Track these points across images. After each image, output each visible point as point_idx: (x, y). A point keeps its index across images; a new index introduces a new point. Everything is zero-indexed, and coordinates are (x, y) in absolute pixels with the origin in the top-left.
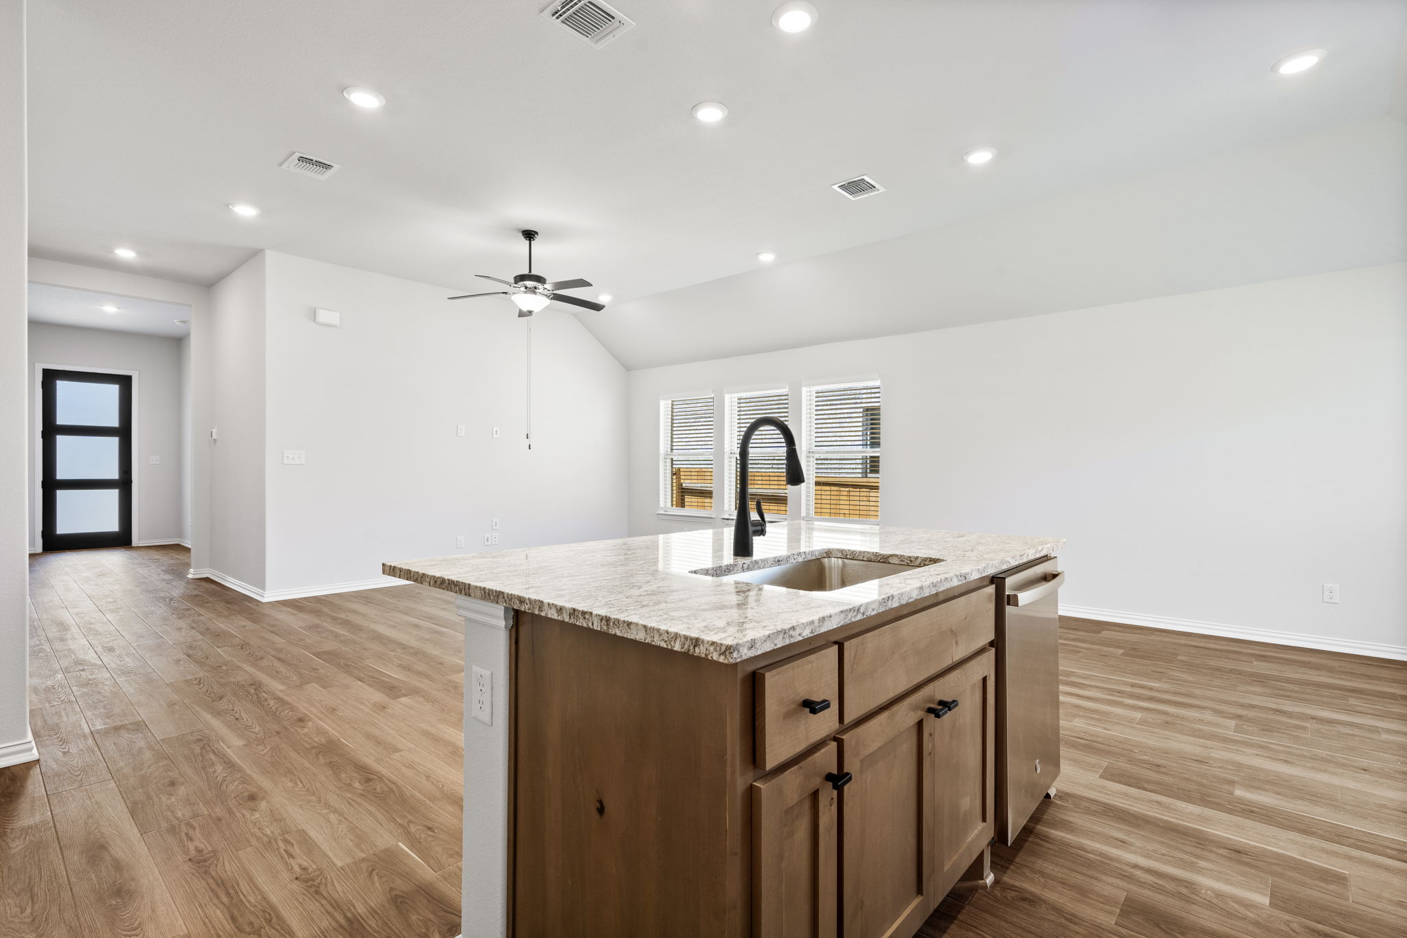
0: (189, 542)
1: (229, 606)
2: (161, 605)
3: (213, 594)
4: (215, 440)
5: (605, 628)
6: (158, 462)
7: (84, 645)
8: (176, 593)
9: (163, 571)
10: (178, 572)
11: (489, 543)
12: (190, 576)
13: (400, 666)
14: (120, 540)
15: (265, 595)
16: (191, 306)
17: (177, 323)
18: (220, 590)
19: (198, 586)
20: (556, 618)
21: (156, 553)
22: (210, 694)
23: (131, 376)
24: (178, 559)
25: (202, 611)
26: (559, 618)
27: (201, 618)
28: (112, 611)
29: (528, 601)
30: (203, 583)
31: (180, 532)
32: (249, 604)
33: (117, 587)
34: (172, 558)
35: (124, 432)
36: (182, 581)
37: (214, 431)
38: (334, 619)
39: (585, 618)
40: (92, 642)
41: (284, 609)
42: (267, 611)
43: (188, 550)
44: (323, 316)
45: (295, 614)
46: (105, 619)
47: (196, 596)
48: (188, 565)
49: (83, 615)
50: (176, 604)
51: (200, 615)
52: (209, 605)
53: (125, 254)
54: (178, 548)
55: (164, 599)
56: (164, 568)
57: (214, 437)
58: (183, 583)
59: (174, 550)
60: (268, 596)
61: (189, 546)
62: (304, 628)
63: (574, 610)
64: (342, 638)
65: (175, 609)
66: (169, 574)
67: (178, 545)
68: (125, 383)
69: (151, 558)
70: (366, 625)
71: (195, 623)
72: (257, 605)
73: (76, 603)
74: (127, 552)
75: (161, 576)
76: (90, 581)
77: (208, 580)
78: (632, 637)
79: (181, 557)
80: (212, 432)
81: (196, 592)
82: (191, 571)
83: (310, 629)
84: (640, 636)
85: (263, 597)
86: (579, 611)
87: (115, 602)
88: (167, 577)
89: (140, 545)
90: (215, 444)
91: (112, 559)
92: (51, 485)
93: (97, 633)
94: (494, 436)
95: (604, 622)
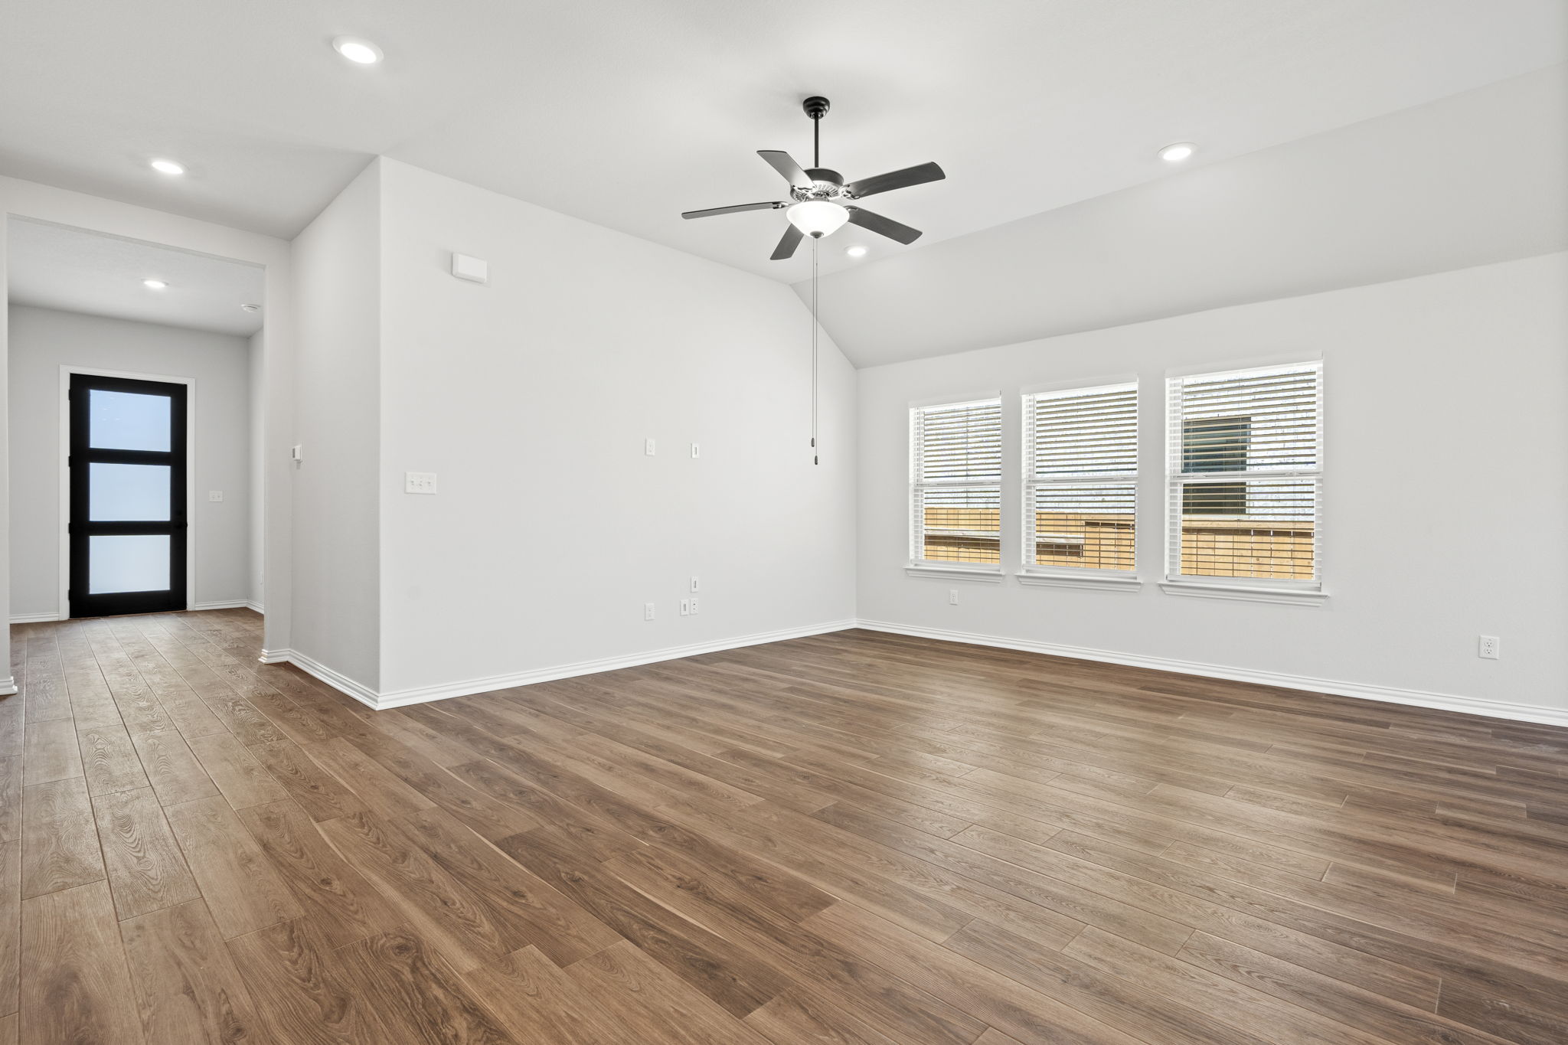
0: (262, 606)
1: (325, 717)
2: (220, 715)
3: (298, 693)
4: (299, 462)
6: (221, 499)
7: (81, 813)
8: (244, 690)
9: (225, 649)
10: (245, 651)
11: (687, 612)
12: (263, 660)
13: (681, 884)
14: (171, 601)
15: (379, 699)
16: (264, 267)
17: (245, 309)
18: (307, 685)
19: (276, 677)
21: (218, 620)
22: (316, 986)
23: (186, 386)
24: (247, 631)
25: (284, 729)
27: (283, 744)
28: (144, 727)
30: (282, 672)
31: (249, 594)
32: (355, 714)
33: (157, 678)
34: (237, 630)
35: (176, 459)
36: (251, 667)
37: (298, 448)
38: (501, 750)
40: (97, 803)
41: (411, 724)
42: (386, 728)
43: (259, 616)
44: (466, 265)
45: (433, 737)
46: (129, 747)
47: (273, 696)
48: (259, 641)
49: (97, 737)
50: (243, 713)
51: (281, 738)
52: (293, 715)
53: (167, 169)
54: (245, 613)
55: (224, 702)
56: (226, 645)
57: (298, 457)
58: (252, 672)
59: (241, 616)
60: (384, 701)
61: (262, 612)
62: (456, 770)
64: (533, 798)
65: (242, 724)
66: (234, 655)
67: (245, 609)
68: (177, 393)
69: (211, 628)
70: (559, 764)
71: (273, 756)
72: (369, 717)
73: (91, 710)
74: (179, 619)
75: (223, 658)
76: (121, 666)
77: (287, 666)
79: (249, 626)
80: (294, 450)
81: (272, 690)
82: (265, 651)
83: (468, 771)
85: (377, 702)
87: (150, 708)
88: (231, 660)
89: (197, 609)
90: (298, 467)
91: (157, 629)
92: (82, 529)
93: (111, 781)
94: (694, 456)
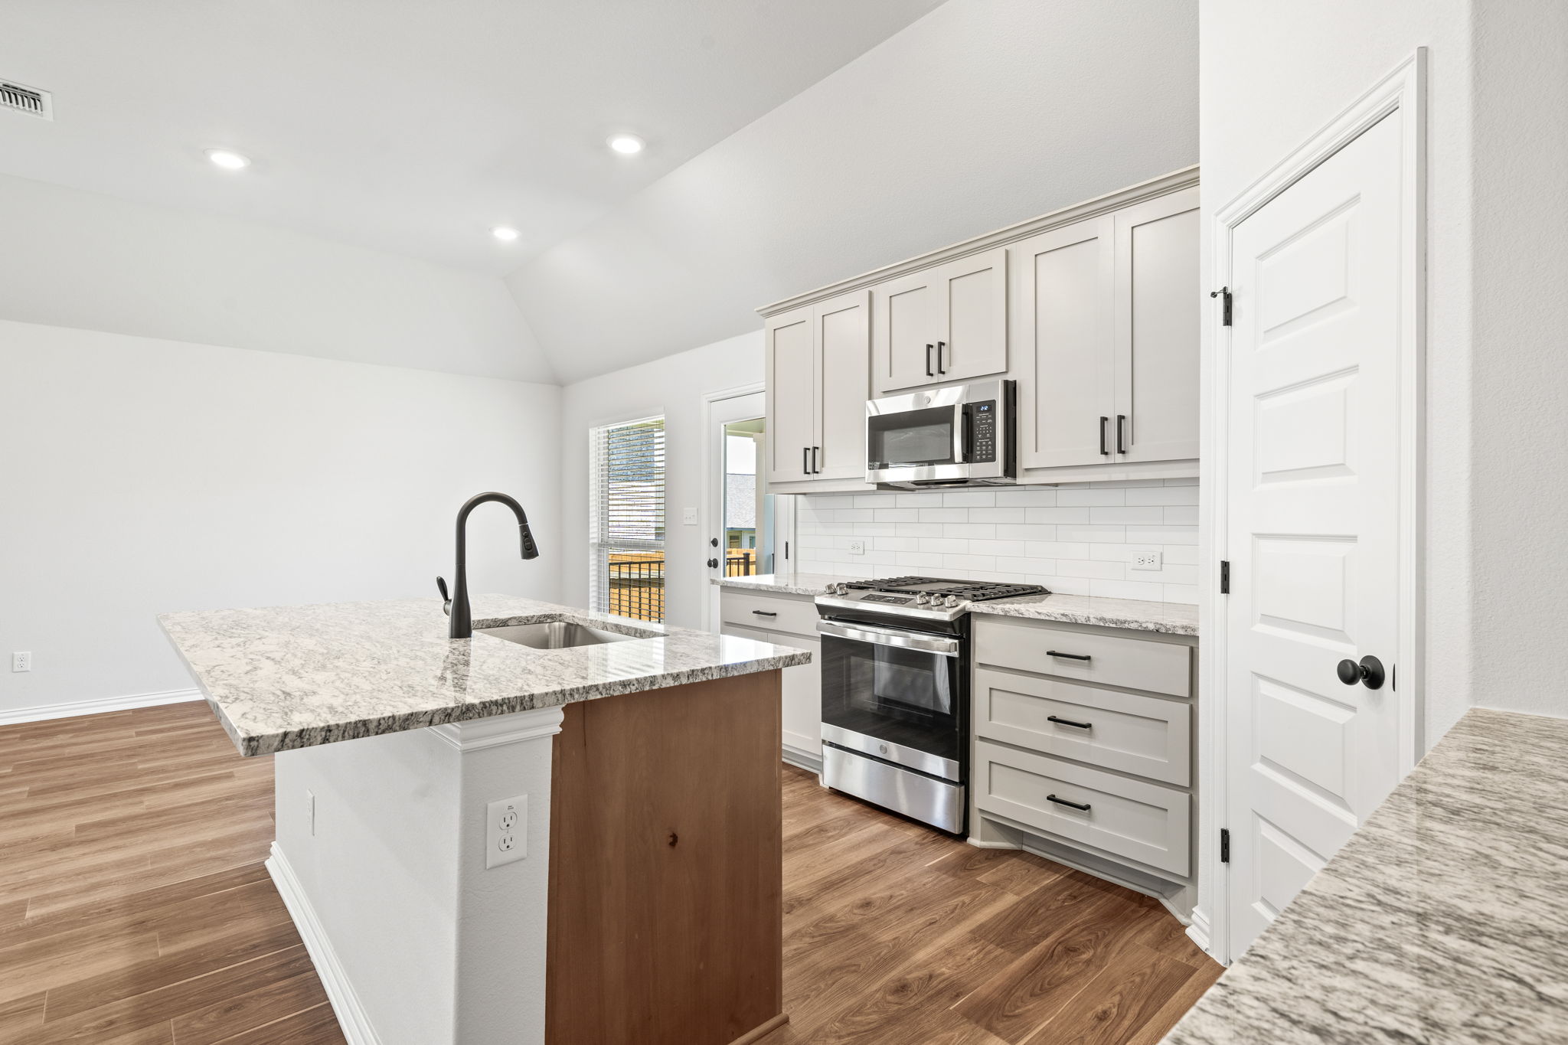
5: (724, 674)
20: (672, 685)
26: (676, 684)
29: (635, 683)
39: (704, 674)
63: (693, 671)
78: (748, 672)
84: (754, 669)
86: (698, 670)
95: (723, 670)
